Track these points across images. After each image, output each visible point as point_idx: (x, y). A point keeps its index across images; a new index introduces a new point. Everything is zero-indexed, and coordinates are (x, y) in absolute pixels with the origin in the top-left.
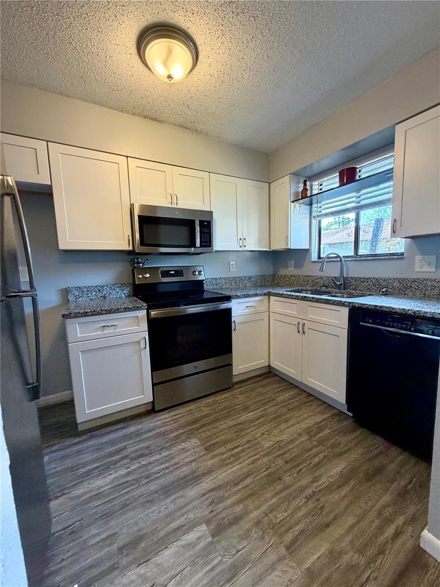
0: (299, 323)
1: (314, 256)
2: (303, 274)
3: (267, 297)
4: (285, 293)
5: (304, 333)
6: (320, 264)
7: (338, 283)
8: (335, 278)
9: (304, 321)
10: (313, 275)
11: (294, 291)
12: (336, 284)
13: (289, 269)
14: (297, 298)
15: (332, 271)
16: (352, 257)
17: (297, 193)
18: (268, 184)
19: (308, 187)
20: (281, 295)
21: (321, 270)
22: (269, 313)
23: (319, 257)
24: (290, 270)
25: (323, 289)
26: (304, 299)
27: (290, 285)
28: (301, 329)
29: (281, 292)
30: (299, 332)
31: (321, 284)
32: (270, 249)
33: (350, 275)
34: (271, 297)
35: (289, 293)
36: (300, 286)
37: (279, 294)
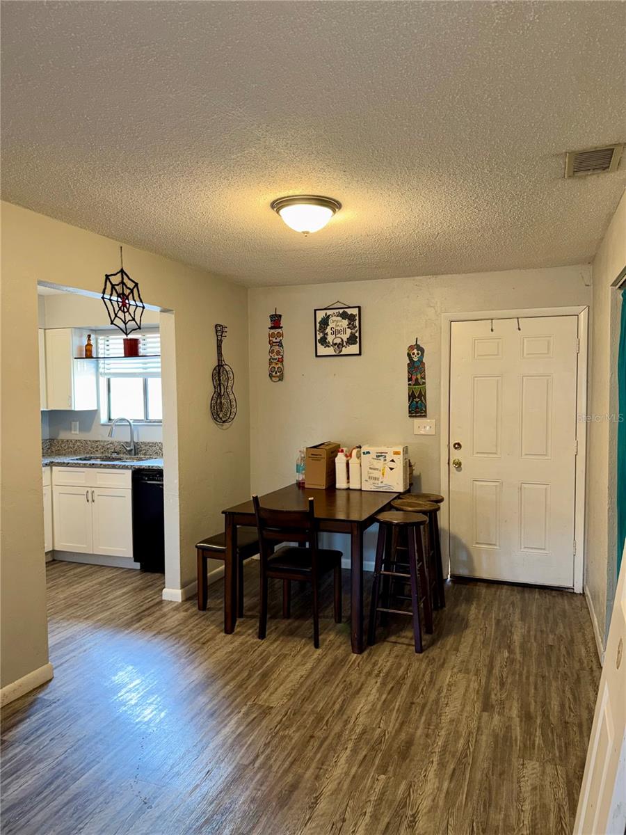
0: (88, 492)
1: (103, 418)
2: (91, 439)
3: (49, 468)
4: (71, 461)
5: (93, 501)
6: (110, 427)
7: (128, 449)
8: (127, 443)
9: (93, 489)
10: (103, 439)
11: (81, 459)
12: (127, 450)
13: (73, 432)
14: (85, 466)
15: (122, 436)
16: (142, 421)
17: (80, 348)
18: (43, 330)
19: (92, 342)
20: (67, 465)
21: (110, 435)
22: (52, 487)
23: (110, 419)
24: (75, 434)
25: (114, 455)
26: (92, 466)
27: (75, 453)
28: (90, 498)
29: (66, 461)
30: (88, 501)
31: (113, 450)
32: (47, 408)
33: (141, 440)
34: (54, 468)
35: (76, 462)
36: (88, 453)
37: (64, 463)
